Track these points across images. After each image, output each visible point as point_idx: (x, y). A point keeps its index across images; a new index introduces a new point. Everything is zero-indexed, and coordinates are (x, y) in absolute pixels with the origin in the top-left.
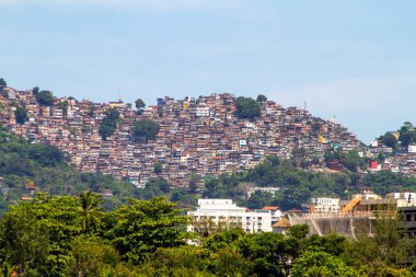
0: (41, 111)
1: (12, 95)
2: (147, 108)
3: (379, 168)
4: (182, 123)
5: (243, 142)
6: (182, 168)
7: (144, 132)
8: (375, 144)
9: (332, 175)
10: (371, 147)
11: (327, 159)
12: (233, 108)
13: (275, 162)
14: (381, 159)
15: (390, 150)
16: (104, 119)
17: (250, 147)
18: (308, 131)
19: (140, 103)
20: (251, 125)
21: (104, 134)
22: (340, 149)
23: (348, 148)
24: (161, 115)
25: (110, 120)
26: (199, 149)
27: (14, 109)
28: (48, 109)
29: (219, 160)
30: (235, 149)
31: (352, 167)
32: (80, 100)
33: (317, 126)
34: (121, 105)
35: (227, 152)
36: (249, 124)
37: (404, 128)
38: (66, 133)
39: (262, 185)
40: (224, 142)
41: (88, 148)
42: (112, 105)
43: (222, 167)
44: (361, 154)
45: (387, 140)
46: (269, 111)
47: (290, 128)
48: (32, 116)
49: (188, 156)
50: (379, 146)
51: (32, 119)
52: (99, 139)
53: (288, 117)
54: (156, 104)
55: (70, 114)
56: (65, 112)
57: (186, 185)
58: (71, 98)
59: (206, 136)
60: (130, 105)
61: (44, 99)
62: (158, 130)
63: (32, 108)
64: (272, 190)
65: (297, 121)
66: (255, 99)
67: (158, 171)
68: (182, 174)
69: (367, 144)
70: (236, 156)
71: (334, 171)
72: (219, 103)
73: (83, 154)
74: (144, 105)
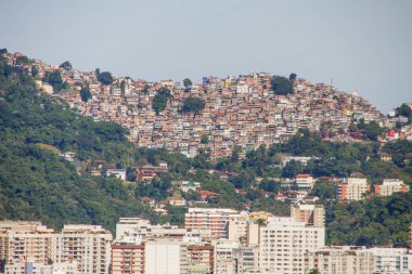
0: (102, 90)
1: (77, 76)
2: (193, 86)
3: (396, 136)
4: (225, 99)
5: (278, 116)
6: (225, 140)
7: (192, 106)
8: (393, 114)
9: (355, 145)
10: (389, 117)
11: (352, 130)
12: (269, 86)
13: (306, 132)
14: (399, 126)
15: (405, 120)
16: (156, 97)
17: (285, 122)
18: (335, 105)
19: (187, 82)
20: (285, 101)
21: (157, 109)
22: (362, 120)
23: (368, 118)
24: (206, 92)
25: (162, 98)
26: (240, 123)
27: (79, 88)
28: (108, 88)
29: (257, 132)
30: (272, 122)
31: (373, 138)
32: (136, 80)
33: (341, 101)
34: (171, 83)
35: (265, 125)
36: (283, 100)
38: (124, 109)
39: (296, 154)
40: (261, 116)
41: (143, 121)
42: (164, 84)
43: (261, 139)
44: (381, 125)
45: (403, 111)
46: (300, 87)
47: (318, 102)
48: (95, 94)
49: (231, 129)
50: (397, 116)
51: (94, 97)
52: (153, 113)
53: (316, 93)
54: (201, 82)
55: (127, 91)
56: (123, 91)
57: (229, 152)
58: (127, 78)
59: (246, 111)
60: (179, 84)
61: (105, 79)
62: (203, 106)
63: (94, 88)
64: (304, 160)
65: (324, 96)
66: (288, 77)
67: (204, 141)
68: (225, 144)
69: (385, 114)
70: (272, 129)
71: (357, 141)
72: (256, 81)
73: (140, 129)
74: (191, 84)
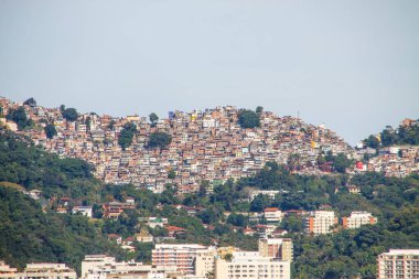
0: (67, 126)
1: (41, 113)
2: (159, 121)
3: (365, 168)
4: (191, 133)
5: (245, 150)
6: (193, 174)
7: (159, 141)
8: (360, 146)
9: (324, 178)
10: (357, 148)
11: (319, 163)
12: (235, 119)
13: (274, 166)
14: (367, 158)
15: (373, 151)
16: (122, 132)
17: (253, 155)
18: (302, 137)
19: (153, 117)
20: (252, 134)
21: (123, 144)
22: (330, 153)
23: (336, 150)
24: (172, 126)
25: (128, 134)
26: (207, 157)
27: (44, 125)
28: (73, 124)
29: (224, 166)
30: (239, 156)
31: (341, 170)
32: (101, 116)
33: (308, 133)
34: (137, 118)
35: (232, 159)
36: (250, 133)
37: (385, 131)
38: (90, 145)
39: (264, 188)
40: (228, 150)
41: (110, 158)
42: (129, 119)
43: (228, 173)
44: (349, 156)
45: (371, 142)
46: (267, 120)
47: (285, 135)
48: (60, 131)
49: (198, 164)
50: (365, 147)
51: (59, 134)
52: (119, 149)
53: (284, 126)
54: (167, 117)
55: (93, 127)
56: (88, 127)
57: (196, 187)
58: (93, 114)
59: (212, 145)
60: (145, 119)
61: (70, 115)
62: (170, 141)
63: (59, 124)
64: (272, 193)
65: (292, 128)
66: (254, 110)
67: (171, 176)
68: (193, 179)
69: (353, 146)
70: (240, 163)
71: (325, 173)
72: (223, 114)
73: (106, 166)
74: (157, 118)
